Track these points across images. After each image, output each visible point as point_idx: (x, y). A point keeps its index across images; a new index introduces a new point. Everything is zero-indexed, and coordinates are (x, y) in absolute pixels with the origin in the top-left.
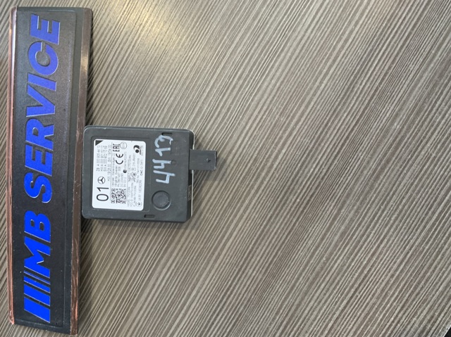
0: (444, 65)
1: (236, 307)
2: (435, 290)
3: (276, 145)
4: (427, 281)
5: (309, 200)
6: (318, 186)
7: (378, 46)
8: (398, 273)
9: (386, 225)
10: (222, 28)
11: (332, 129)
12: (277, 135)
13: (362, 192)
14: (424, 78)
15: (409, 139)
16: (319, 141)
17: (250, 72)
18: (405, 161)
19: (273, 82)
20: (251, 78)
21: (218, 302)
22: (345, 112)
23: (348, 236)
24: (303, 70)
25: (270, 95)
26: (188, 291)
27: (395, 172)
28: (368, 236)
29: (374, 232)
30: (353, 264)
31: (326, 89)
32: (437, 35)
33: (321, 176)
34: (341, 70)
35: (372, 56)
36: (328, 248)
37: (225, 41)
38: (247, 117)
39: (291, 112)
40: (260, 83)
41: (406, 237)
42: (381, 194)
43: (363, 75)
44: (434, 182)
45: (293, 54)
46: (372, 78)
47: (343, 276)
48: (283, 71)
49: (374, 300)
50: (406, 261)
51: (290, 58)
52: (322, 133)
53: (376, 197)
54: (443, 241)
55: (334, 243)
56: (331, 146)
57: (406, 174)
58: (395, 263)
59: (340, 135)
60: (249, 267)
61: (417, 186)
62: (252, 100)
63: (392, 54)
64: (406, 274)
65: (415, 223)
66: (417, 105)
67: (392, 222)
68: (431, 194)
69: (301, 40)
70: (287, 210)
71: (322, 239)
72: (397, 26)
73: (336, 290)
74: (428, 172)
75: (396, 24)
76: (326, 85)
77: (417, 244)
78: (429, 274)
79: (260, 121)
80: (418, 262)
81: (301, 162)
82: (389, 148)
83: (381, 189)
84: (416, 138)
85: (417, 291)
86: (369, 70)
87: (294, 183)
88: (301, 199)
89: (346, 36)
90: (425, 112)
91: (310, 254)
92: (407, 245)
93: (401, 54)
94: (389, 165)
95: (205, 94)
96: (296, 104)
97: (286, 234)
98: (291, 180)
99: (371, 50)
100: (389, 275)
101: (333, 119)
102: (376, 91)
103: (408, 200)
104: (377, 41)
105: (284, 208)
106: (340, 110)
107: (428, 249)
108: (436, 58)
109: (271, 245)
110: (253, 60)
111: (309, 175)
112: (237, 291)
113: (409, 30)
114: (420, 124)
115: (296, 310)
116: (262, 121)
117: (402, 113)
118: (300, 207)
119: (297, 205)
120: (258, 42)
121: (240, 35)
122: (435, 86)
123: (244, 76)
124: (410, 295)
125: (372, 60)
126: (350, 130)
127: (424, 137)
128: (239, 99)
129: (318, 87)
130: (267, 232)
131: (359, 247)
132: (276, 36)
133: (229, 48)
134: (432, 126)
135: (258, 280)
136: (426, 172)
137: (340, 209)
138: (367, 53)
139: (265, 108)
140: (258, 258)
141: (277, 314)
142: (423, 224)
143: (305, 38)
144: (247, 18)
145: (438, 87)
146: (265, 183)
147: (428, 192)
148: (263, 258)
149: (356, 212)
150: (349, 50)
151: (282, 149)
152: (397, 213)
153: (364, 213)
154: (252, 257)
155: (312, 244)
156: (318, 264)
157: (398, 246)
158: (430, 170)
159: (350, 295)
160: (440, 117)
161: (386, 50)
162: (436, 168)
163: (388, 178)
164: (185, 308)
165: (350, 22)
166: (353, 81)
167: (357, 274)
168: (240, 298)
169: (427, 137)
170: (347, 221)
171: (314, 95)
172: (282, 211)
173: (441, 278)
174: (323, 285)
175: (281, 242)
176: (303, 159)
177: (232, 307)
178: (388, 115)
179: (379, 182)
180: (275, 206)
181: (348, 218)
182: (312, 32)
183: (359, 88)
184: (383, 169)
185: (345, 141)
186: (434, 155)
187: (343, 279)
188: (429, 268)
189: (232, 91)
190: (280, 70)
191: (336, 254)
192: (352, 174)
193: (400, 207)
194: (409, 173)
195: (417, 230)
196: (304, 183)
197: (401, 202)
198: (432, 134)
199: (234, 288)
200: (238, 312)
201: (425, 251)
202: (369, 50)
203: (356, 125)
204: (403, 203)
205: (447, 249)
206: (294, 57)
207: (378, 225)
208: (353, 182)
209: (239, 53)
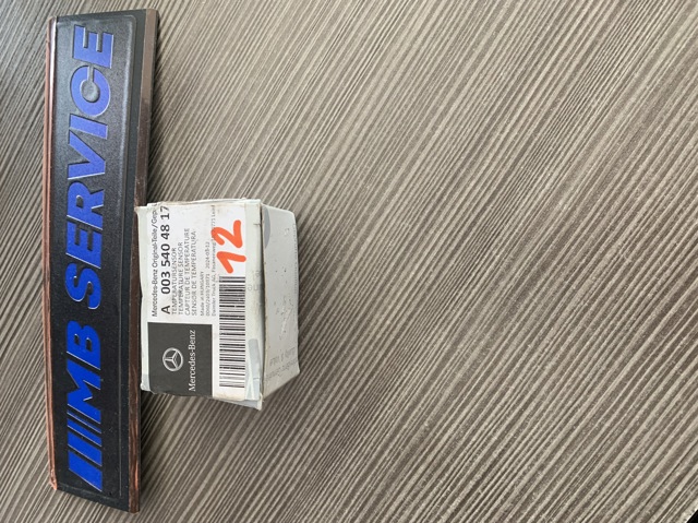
0: (656, 99)
1: (284, 486)
2: (618, 503)
3: (358, 230)
4: (604, 484)
5: (406, 324)
6: (422, 300)
7: (536, 65)
8: (552, 463)
9: (536, 378)
10: (282, 38)
11: (448, 207)
12: (360, 213)
13: (496, 317)
14: (617, 122)
15: (583, 229)
16: (427, 226)
17: (322, 108)
18: (575, 268)
19: (358, 125)
20: (323, 119)
21: (257, 474)
22: (472, 179)
23: (468, 390)
24: (406, 106)
25: (351, 146)
26: (214, 451)
27: (555, 287)
28: (503, 395)
29: (513, 387)
30: (474, 439)
31: (442, 139)
32: (645, 45)
33: (427, 285)
34: (469, 106)
35: (524, 83)
36: (433, 407)
37: (286, 59)
38: (314, 181)
39: (384, 175)
40: (337, 127)
41: (570, 402)
42: (529, 323)
43: (508, 115)
44: (626, 309)
45: (390, 80)
46: (522, 122)
47: (455, 457)
48: (374, 107)
49: (507, 505)
50: (567, 444)
51: (387, 86)
52: (431, 212)
53: (520, 329)
54: (637, 417)
55: (443, 399)
56: (445, 236)
57: (574, 292)
58: (547, 445)
59: (462, 218)
60: (305, 425)
61: (594, 314)
62: (324, 155)
63: (561, 78)
64: (567, 467)
65: (586, 379)
66: (601, 170)
67: (545, 373)
68: (619, 330)
69: (405, 55)
70: (370, 338)
71: (424, 391)
72: (572, 31)
73: (444, 479)
74: (617, 291)
75: (570, 27)
76: (443, 132)
77: (589, 416)
78: (608, 472)
79: (334, 189)
80: (589, 448)
81: (395, 260)
82: (548, 244)
83: (529, 315)
84: (598, 230)
85: (585, 499)
86: (518, 106)
87: (383, 293)
88: (393, 321)
89: (480, 47)
90: (617, 183)
91: (403, 413)
92: (570, 417)
93: (576, 79)
94: (546, 275)
95: (253, 143)
96: (391, 164)
97: (366, 376)
98: (378, 287)
99: (524, 73)
100: (537, 464)
101: (451, 189)
102: (528, 143)
103: (576, 338)
104: (533, 57)
105: (366, 333)
106: (465, 175)
107: (609, 429)
108: (642, 87)
109: (342, 392)
110: (327, 90)
111: (407, 282)
112: (286, 460)
113: (593, 36)
114: (605, 205)
115: (376, 503)
116: (338, 189)
117: (574, 184)
118: (391, 333)
119: (387, 330)
120: (336, 61)
121: (309, 48)
122: (636, 137)
123: (312, 115)
124: (572, 506)
125: (524, 90)
126: (478, 210)
127: (612, 229)
128: (304, 151)
129: (429, 136)
130: (336, 371)
131: (485, 410)
132: (365, 50)
133: (292, 70)
134: (628, 208)
135: (320, 446)
136: (611, 290)
137: (456, 343)
138: (516, 77)
139: (342, 168)
140: (321, 412)
141: (346, 505)
142: (603, 382)
143: (412, 53)
144: (322, 21)
145: (643, 138)
146: (338, 289)
147: (613, 326)
148: (329, 412)
149: (482, 351)
150: (485, 72)
151: (366, 236)
152: (555, 359)
153: (498, 353)
154: (311, 409)
155: (406, 397)
156: (416, 430)
157: (555, 417)
158: (620, 286)
159: (466, 491)
160: (643, 194)
161: (549, 73)
162: (631, 285)
163: (543, 296)
164: (209, 475)
165: (489, 25)
166: (489, 125)
167: (480, 457)
168: (290, 471)
169: (618, 228)
170: (467, 365)
171: (422, 149)
172: (363, 338)
173: (630, 481)
174: (422, 468)
175: (358, 388)
176: (399, 254)
177: (278, 484)
178: (548, 185)
179: (526, 302)
180: (351, 329)
181: (470, 360)
182: (423, 42)
183: (498, 139)
184: (533, 281)
185: (470, 228)
186: (628, 261)
187: (456, 462)
188: (609, 461)
189: (293, 139)
190: (369, 107)
191: (447, 419)
192: (478, 286)
193: (562, 349)
194: (581, 291)
195: (590, 392)
196: (399, 294)
197: (564, 340)
198: (628, 223)
199: (282, 454)
200: (285, 493)
201: (603, 430)
202: (519, 72)
203: (489, 201)
204: (567, 343)
205: (645, 432)
206: (392, 85)
207: (520, 377)
208: (480, 299)
209: (306, 78)
